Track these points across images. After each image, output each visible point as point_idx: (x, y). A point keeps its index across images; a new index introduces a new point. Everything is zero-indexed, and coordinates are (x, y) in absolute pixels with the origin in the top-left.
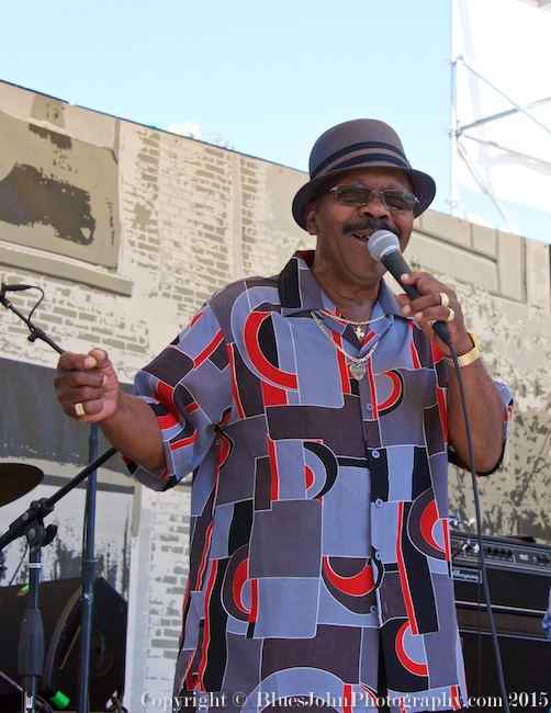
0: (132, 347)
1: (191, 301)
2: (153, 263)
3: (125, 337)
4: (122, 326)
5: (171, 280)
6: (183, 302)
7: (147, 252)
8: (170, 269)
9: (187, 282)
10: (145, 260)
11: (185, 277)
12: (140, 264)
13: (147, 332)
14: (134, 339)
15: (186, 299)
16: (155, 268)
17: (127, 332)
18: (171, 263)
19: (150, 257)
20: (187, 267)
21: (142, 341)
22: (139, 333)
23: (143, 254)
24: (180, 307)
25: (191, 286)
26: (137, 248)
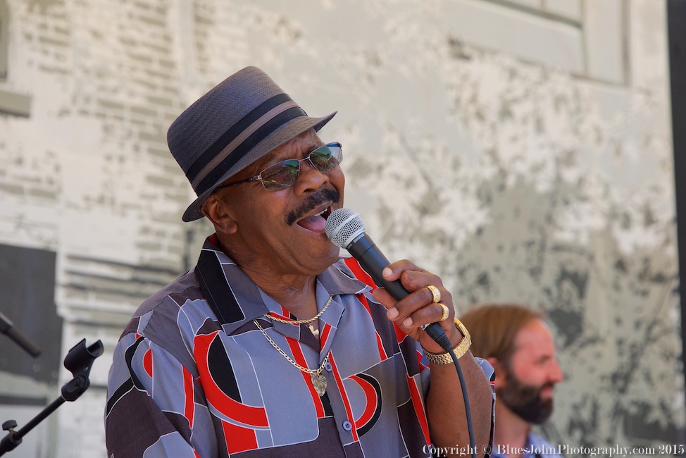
0: (37, 193)
1: (121, 119)
2: (62, 65)
3: (25, 179)
4: (19, 162)
5: (90, 88)
6: (110, 121)
7: (52, 49)
8: (86, 71)
9: (115, 90)
10: (49, 61)
11: (111, 83)
12: (43, 68)
13: (57, 169)
14: (38, 180)
15: (116, 118)
16: (64, 72)
17: (27, 170)
18: (90, 63)
19: (58, 57)
20: (113, 68)
21: (51, 182)
22: (46, 171)
23: (46, 52)
24: (107, 129)
25: (122, 97)
26: (36, 43)
